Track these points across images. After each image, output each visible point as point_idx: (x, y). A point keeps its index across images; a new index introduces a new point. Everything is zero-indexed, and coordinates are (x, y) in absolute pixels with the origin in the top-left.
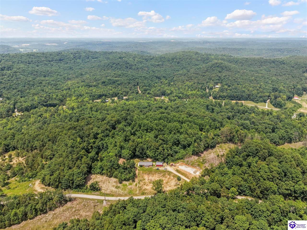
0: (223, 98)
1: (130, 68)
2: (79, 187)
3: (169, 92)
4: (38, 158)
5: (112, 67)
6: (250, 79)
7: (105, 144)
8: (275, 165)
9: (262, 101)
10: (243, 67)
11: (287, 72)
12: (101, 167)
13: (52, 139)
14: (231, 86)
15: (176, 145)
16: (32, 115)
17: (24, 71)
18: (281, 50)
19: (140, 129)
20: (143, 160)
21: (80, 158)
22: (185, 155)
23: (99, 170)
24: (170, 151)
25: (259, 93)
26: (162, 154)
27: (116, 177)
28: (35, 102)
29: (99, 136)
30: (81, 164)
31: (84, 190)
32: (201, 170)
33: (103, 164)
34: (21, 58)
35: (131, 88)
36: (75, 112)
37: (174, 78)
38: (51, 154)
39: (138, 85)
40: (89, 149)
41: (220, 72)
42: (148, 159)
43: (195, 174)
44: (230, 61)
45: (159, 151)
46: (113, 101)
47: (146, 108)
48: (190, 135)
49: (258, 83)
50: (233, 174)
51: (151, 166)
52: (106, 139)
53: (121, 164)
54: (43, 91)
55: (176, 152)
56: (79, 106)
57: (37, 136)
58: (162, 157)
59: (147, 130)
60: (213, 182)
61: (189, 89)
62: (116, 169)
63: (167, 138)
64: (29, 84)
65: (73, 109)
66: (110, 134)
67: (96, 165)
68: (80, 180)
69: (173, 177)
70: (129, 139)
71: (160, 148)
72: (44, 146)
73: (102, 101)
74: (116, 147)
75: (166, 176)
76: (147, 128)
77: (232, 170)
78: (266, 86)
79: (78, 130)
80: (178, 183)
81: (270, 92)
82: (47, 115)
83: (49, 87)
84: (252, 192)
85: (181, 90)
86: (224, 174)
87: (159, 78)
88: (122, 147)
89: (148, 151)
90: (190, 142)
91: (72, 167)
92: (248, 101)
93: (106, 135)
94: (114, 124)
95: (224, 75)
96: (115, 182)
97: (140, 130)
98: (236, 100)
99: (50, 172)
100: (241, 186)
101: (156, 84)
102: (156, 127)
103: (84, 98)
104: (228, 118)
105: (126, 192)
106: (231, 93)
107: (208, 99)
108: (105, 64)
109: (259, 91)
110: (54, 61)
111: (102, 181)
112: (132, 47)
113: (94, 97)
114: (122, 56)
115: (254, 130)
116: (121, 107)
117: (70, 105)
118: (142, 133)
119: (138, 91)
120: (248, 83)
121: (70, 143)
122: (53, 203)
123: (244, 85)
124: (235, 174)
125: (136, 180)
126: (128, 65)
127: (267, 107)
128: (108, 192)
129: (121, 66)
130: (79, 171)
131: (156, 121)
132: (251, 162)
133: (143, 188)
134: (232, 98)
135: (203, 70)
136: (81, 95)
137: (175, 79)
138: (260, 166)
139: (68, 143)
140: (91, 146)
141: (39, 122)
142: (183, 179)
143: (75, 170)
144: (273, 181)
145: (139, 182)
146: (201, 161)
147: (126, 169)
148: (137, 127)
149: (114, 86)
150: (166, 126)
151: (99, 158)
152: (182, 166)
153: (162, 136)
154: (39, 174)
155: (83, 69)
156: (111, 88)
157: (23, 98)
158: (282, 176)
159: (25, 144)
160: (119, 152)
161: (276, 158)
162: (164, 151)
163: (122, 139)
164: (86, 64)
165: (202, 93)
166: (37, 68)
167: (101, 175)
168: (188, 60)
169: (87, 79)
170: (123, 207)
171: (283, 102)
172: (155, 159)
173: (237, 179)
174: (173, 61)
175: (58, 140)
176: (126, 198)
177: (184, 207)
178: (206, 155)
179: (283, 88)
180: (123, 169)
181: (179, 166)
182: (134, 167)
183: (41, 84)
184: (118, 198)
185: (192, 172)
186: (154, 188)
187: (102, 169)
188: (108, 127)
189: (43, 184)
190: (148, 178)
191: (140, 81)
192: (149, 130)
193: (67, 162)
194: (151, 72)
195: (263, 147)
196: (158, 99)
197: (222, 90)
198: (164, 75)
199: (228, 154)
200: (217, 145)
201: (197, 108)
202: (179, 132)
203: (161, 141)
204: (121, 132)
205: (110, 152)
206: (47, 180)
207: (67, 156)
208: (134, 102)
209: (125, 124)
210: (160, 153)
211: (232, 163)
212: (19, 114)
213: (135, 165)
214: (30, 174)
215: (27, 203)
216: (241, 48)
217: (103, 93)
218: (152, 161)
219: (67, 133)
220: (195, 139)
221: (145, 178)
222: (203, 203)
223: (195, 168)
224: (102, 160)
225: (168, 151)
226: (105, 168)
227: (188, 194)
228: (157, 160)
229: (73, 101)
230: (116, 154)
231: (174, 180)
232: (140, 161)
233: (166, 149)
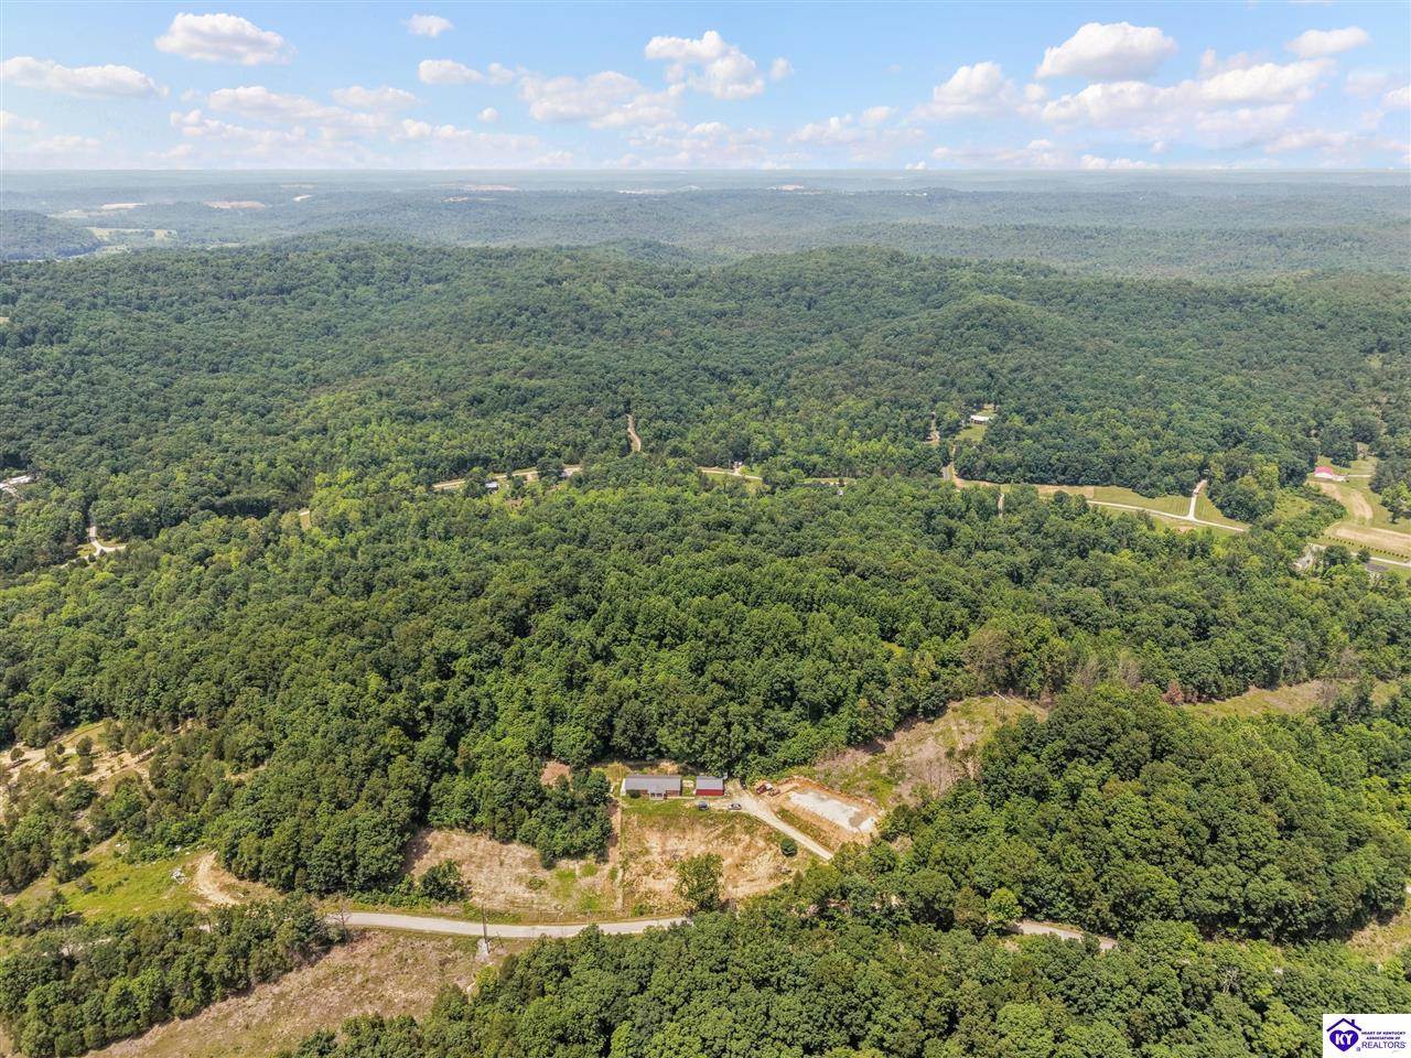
0: (1003, 472)
1: (594, 332)
2: (381, 884)
3: (765, 445)
4: (206, 756)
5: (513, 325)
6: (1128, 383)
7: (486, 701)
8: (1175, 795)
9: (1173, 488)
10: (1098, 326)
11: (1293, 348)
12: (469, 801)
13: (260, 674)
14: (1040, 417)
15: (779, 704)
16: (165, 558)
17: (120, 345)
18: (1281, 236)
19: (632, 632)
20: (640, 768)
21: (382, 762)
22: (819, 747)
23: (458, 814)
24: (753, 728)
25: (1160, 452)
26: (721, 744)
27: (529, 841)
28: (176, 496)
29: (458, 665)
30: (385, 787)
31: (398, 896)
32: (882, 813)
33: (478, 788)
34: (105, 284)
35: (599, 425)
36: (351, 539)
37: (789, 376)
38: (260, 739)
39: (628, 411)
40: (417, 723)
41: (993, 350)
42: (666, 765)
43: (855, 830)
44: (1043, 298)
45: (708, 729)
46: (519, 489)
47: (663, 526)
48: (840, 659)
49: (1159, 406)
50: (1006, 831)
51: (674, 793)
52: (490, 679)
53: (551, 787)
54: (209, 441)
55: (781, 736)
56: (372, 510)
57: (196, 660)
58: (720, 755)
59: (660, 638)
60: (925, 863)
61: (855, 433)
62: (530, 809)
63: (746, 675)
64: (143, 409)
65: (342, 526)
66: (507, 657)
67: (448, 791)
68: (384, 856)
69: (766, 840)
70: (585, 679)
71: (715, 719)
72: (228, 705)
73: (472, 486)
74: (531, 714)
75: (737, 836)
76: (662, 630)
77: (1004, 812)
78: (1192, 419)
79: (370, 638)
80: (785, 867)
81: (1211, 450)
82: (232, 555)
83: (236, 423)
84: (1079, 907)
85: (819, 436)
86: (974, 830)
87: (723, 378)
88: (554, 715)
89: (663, 731)
90: (840, 693)
91: (350, 801)
92: (1114, 489)
93: (487, 662)
94: (520, 612)
95: (1011, 364)
96: (525, 862)
97: (629, 640)
98: (1059, 483)
99: (260, 820)
100: (1035, 881)
101: (709, 408)
102: (701, 625)
103: (391, 476)
104: (1010, 575)
105: (570, 905)
106: (1038, 452)
107: (936, 481)
108: (480, 310)
109: (1159, 444)
110: (253, 297)
111: (471, 856)
112: (606, 222)
113: (435, 468)
114: (559, 273)
115: (1116, 631)
116: (554, 519)
117: (327, 507)
118: (639, 653)
119: (630, 441)
120: (1115, 404)
121: (337, 693)
122: (275, 953)
123: (1099, 413)
124: (1015, 831)
125: (614, 854)
126: (585, 316)
127: (1191, 517)
128: (497, 904)
129: (556, 321)
130: (378, 819)
131: (697, 600)
132: (1080, 781)
133: (642, 889)
134: (1041, 472)
135: (920, 340)
136: (376, 462)
137: (793, 381)
138: (1115, 802)
139: (329, 694)
140: (428, 710)
141: (198, 590)
142: (806, 850)
143: (363, 814)
144: (1163, 863)
145: (626, 862)
146: (884, 771)
147: (572, 808)
148: (618, 624)
149: (522, 417)
150: (741, 621)
151: (458, 762)
152: (804, 792)
153: (722, 667)
154: (211, 827)
155: (384, 332)
156: (507, 425)
157: (121, 474)
158: (1200, 842)
159: (146, 693)
160: (546, 733)
161: (1183, 766)
162: (729, 731)
163: (554, 676)
164: (395, 309)
165: (910, 453)
166: (177, 329)
167: (468, 831)
168: (853, 291)
169: (402, 380)
170: (558, 968)
171: (1262, 495)
172: (693, 764)
173: (1022, 853)
174: (788, 297)
175: (285, 679)
176: (571, 931)
177: (802, 968)
178: (904, 747)
179: (1266, 429)
180: (559, 806)
181: (792, 794)
182: (606, 800)
183: (197, 407)
184: (538, 931)
185: (844, 823)
186: (685, 889)
187: (471, 808)
188: (497, 628)
189: (230, 870)
190: (664, 844)
191: (639, 393)
192: (668, 640)
193: (326, 780)
194: (686, 350)
195: (1134, 718)
196: (717, 479)
197: (997, 436)
198: (746, 362)
199: (989, 747)
200: (953, 704)
201: (881, 529)
202: (792, 646)
203: (718, 690)
204: (549, 649)
205: (504, 736)
206: (245, 856)
207: (327, 754)
208: (613, 497)
209: (569, 610)
210: (713, 741)
211: (1005, 783)
212: (107, 550)
213: (607, 790)
214: (173, 828)
215: (168, 953)
216: (1098, 225)
217: (475, 451)
218: (679, 773)
219: (322, 649)
220: (859, 679)
221: (647, 845)
222: (880, 953)
223: (855, 803)
224: (471, 770)
225: (747, 731)
226: (486, 804)
227: (822, 913)
228: (702, 767)
229: (342, 487)
230: (530, 744)
231: (770, 853)
232: (629, 770)
233: (740, 724)
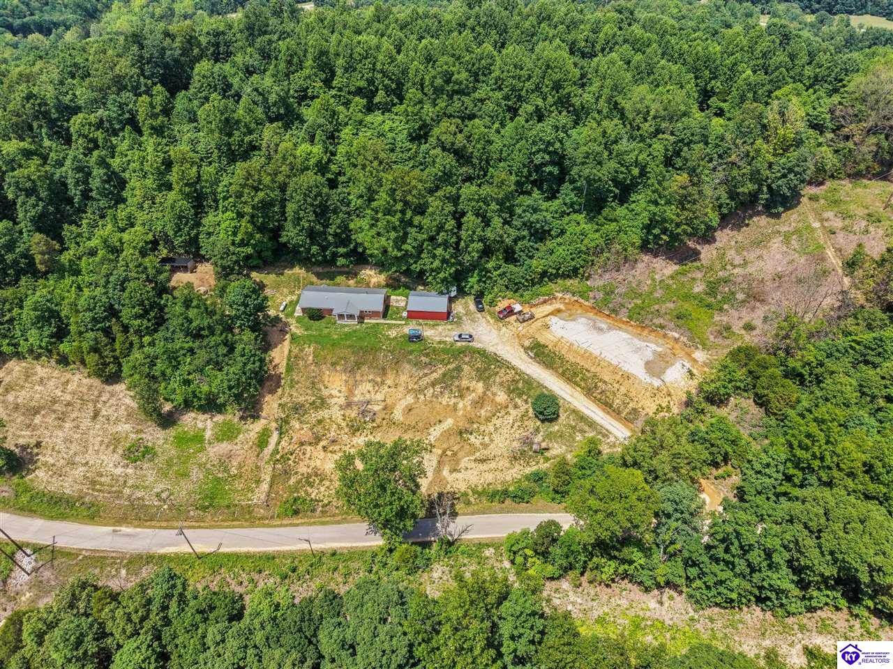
15: (540, 188)
20: (330, 277)
22: (598, 251)
24: (497, 222)
26: (445, 244)
32: (701, 356)
42: (366, 273)
43: (657, 383)
45: (426, 221)
51: (374, 314)
55: (540, 235)
58: (444, 261)
59: (369, 93)
63: (490, 142)
69: (510, 392)
71: (438, 205)
75: (465, 383)
76: (371, 82)
80: (539, 438)
89: (359, 223)
90: (636, 171)
96: (129, 415)
105: (183, 491)
125: (271, 405)
128: (68, 486)
133: (303, 469)
142: (575, 411)
145: (286, 421)
146: (699, 288)
148: (307, 72)
150: (487, 70)
152: (571, 317)
153: (453, 128)
162: (460, 225)
172: (409, 275)
178: (731, 253)
181: (554, 321)
185: (635, 367)
190: (351, 392)
192: (380, 97)
200: (810, 191)
202: (564, 103)
203: (446, 161)
210: (433, 238)
218: (387, 286)
221: (325, 393)
223: (652, 337)
225: (487, 222)
228: (418, 279)
231: (513, 412)
232: (314, 279)
233: (477, 215)
